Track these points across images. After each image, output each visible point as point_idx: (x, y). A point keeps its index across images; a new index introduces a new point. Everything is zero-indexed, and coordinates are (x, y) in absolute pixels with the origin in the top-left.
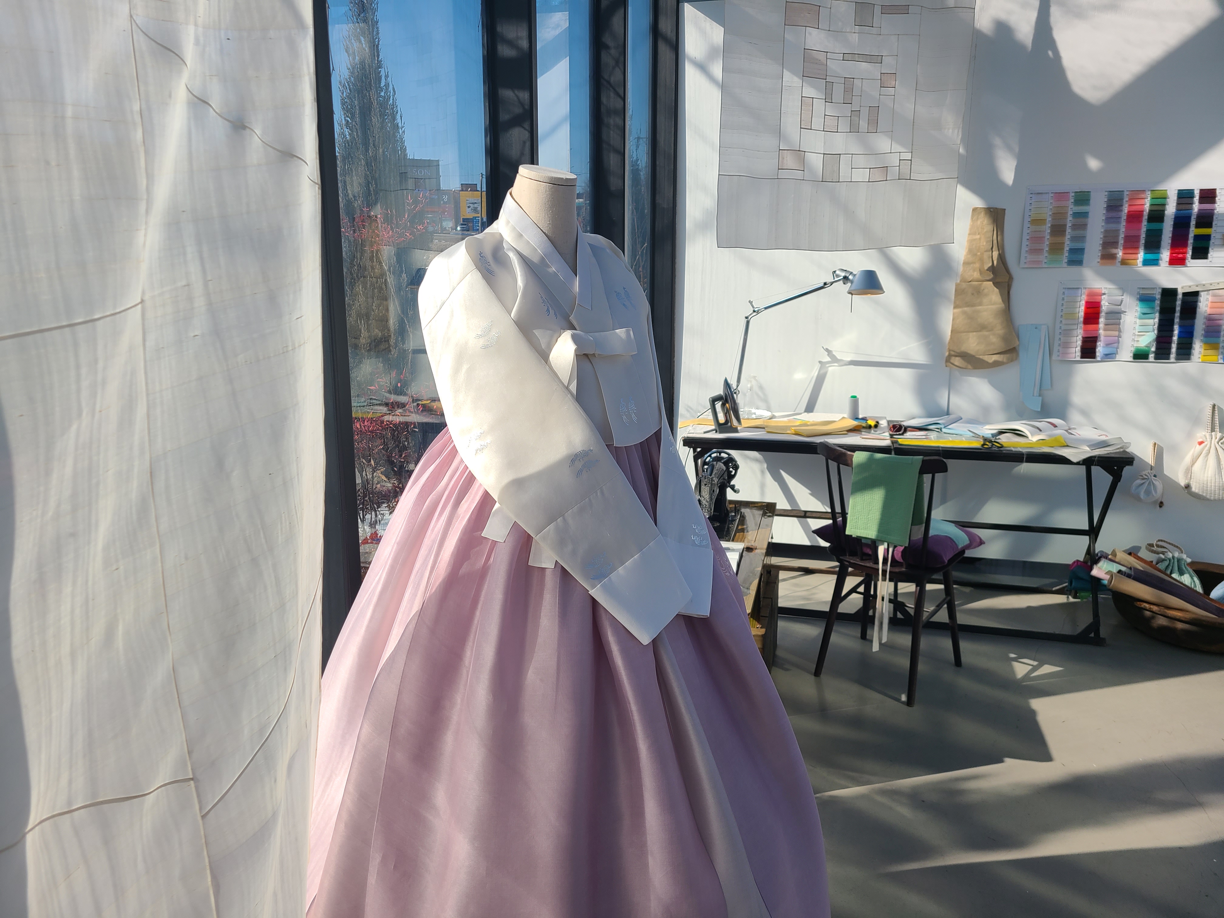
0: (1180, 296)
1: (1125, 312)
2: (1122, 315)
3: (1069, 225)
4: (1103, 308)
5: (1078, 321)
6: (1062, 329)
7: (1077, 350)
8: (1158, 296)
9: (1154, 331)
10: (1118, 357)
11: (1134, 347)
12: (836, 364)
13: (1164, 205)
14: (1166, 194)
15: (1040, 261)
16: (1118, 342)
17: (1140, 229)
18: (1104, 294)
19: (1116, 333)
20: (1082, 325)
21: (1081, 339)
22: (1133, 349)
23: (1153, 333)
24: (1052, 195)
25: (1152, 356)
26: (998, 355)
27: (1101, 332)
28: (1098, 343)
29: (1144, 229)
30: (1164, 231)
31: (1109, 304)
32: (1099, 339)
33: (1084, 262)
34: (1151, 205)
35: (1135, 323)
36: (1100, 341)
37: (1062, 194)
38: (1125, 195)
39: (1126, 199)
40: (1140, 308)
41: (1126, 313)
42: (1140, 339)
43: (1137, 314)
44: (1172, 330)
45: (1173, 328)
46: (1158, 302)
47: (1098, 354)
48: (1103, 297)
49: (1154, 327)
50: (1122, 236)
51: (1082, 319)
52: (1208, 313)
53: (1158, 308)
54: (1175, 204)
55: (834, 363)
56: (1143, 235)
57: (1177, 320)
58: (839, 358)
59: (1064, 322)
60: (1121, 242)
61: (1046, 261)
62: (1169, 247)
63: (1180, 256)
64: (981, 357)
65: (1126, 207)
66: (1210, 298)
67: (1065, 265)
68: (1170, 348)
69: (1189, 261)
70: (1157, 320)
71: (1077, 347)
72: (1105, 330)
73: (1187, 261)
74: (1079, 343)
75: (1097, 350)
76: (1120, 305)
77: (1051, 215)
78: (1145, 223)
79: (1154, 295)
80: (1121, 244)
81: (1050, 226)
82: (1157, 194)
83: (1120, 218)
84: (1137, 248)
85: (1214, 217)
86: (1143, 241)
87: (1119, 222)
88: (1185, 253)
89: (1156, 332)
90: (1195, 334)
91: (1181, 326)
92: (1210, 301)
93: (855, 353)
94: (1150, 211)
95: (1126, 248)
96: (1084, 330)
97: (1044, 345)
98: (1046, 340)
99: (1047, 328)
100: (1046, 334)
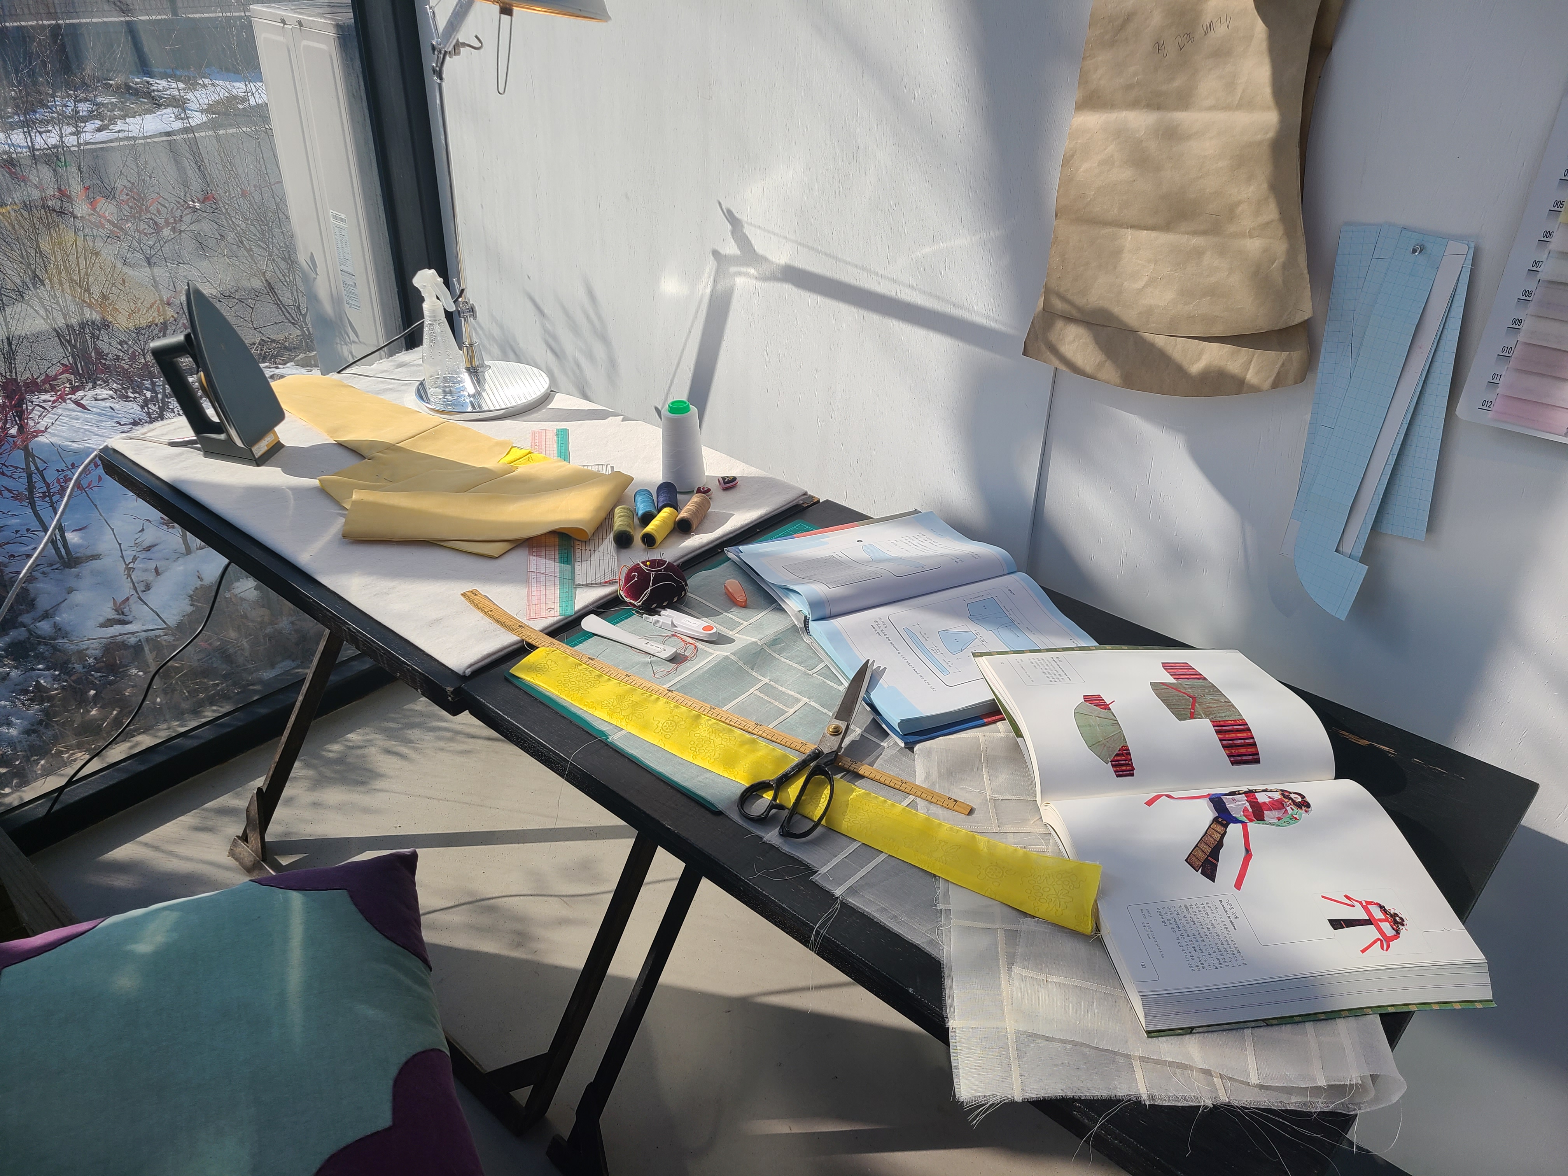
6: (1541, 276)
12: (753, 271)
26: (1227, 348)
55: (748, 265)
58: (759, 250)
59: (1557, 243)
64: (1160, 341)
93: (799, 244)
97: (1438, 337)
98: (1452, 314)
99: (1470, 256)
100: (1455, 290)
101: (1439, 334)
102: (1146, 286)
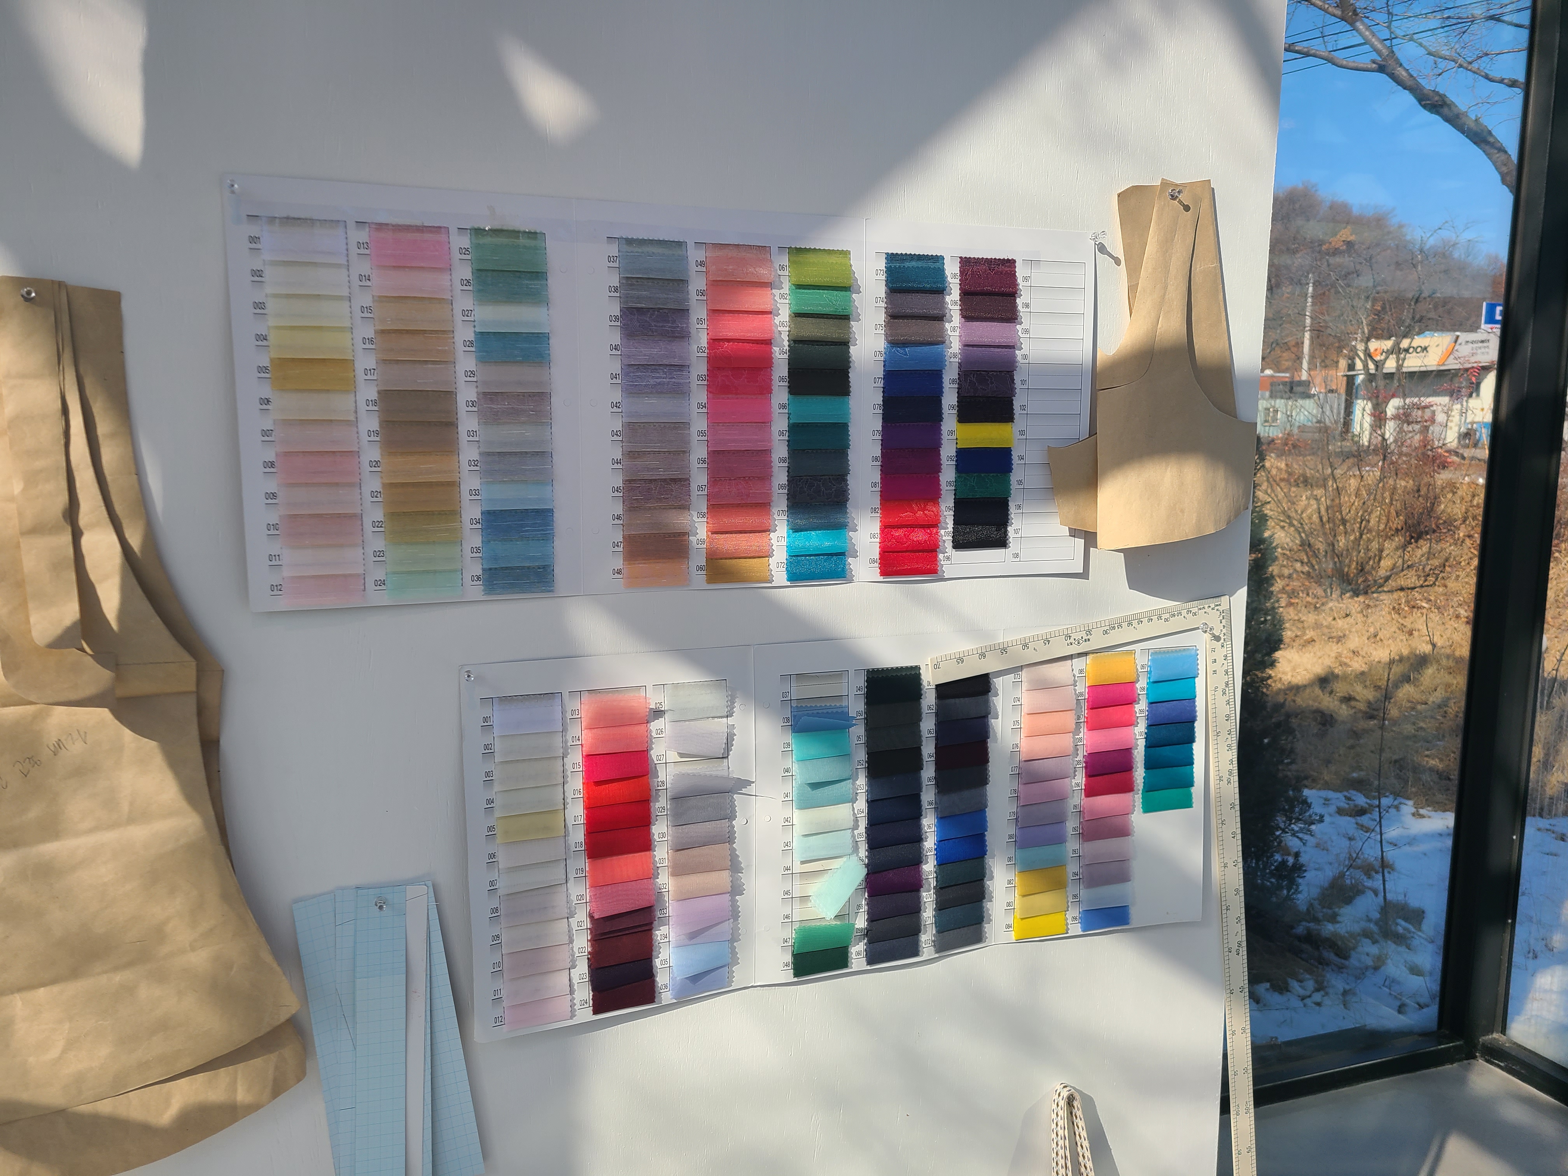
0: (929, 699)
1: (749, 783)
2: (735, 796)
3: (466, 394)
4: (662, 776)
5: (567, 847)
6: (500, 892)
7: (575, 980)
8: (856, 707)
9: (856, 849)
10: (739, 976)
11: (796, 926)
13: (844, 318)
14: (848, 270)
15: (351, 575)
16: (735, 914)
17: (765, 422)
18: (658, 713)
19: (723, 878)
20: (582, 863)
21: (587, 924)
22: (790, 934)
23: (854, 858)
24: (363, 236)
25: (857, 951)
27: (665, 881)
28: (659, 933)
29: (780, 424)
30: (852, 430)
31: (681, 755)
32: (658, 914)
33: (559, 571)
34: (798, 315)
35: (788, 823)
36: (665, 921)
37: (410, 236)
38: (693, 268)
39: (697, 283)
40: (801, 760)
41: (752, 789)
42: (814, 888)
43: (792, 788)
44: (918, 838)
45: (918, 827)
46: (858, 731)
47: (661, 979)
48: (655, 726)
49: (856, 832)
50: (699, 452)
51: (578, 836)
52: (1023, 757)
53: (861, 755)
54: (881, 317)
56: (780, 451)
57: (928, 796)
59: (503, 861)
60: (699, 478)
61: (380, 575)
62: (877, 502)
63: (919, 536)
65: (699, 321)
66: (1028, 700)
67: (476, 591)
68: (916, 910)
69: (948, 558)
70: (861, 804)
71: (574, 967)
72: (678, 871)
73: (941, 556)
74: (582, 943)
75: (657, 962)
76: (725, 757)
77: (371, 341)
78: (780, 395)
79: (844, 704)
80: (700, 488)
81: (373, 395)
82: (814, 273)
83: (682, 367)
84: (763, 505)
85: (1017, 378)
86: (780, 477)
87: (680, 391)
88: (933, 524)
89: (863, 852)
90: (990, 838)
91: (943, 819)
92: (1025, 709)
94: (797, 343)
95: (722, 506)
96: (592, 886)
97: (429, 976)
98: (434, 951)
99: (432, 894)
100: (428, 928)
101: (429, 973)
102: (65, 1051)
